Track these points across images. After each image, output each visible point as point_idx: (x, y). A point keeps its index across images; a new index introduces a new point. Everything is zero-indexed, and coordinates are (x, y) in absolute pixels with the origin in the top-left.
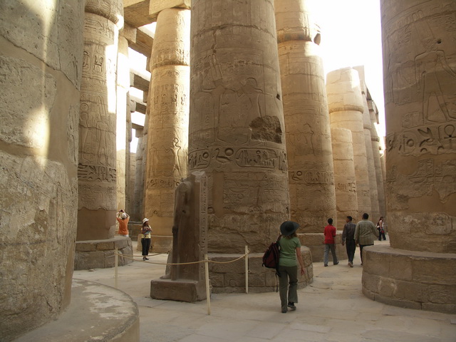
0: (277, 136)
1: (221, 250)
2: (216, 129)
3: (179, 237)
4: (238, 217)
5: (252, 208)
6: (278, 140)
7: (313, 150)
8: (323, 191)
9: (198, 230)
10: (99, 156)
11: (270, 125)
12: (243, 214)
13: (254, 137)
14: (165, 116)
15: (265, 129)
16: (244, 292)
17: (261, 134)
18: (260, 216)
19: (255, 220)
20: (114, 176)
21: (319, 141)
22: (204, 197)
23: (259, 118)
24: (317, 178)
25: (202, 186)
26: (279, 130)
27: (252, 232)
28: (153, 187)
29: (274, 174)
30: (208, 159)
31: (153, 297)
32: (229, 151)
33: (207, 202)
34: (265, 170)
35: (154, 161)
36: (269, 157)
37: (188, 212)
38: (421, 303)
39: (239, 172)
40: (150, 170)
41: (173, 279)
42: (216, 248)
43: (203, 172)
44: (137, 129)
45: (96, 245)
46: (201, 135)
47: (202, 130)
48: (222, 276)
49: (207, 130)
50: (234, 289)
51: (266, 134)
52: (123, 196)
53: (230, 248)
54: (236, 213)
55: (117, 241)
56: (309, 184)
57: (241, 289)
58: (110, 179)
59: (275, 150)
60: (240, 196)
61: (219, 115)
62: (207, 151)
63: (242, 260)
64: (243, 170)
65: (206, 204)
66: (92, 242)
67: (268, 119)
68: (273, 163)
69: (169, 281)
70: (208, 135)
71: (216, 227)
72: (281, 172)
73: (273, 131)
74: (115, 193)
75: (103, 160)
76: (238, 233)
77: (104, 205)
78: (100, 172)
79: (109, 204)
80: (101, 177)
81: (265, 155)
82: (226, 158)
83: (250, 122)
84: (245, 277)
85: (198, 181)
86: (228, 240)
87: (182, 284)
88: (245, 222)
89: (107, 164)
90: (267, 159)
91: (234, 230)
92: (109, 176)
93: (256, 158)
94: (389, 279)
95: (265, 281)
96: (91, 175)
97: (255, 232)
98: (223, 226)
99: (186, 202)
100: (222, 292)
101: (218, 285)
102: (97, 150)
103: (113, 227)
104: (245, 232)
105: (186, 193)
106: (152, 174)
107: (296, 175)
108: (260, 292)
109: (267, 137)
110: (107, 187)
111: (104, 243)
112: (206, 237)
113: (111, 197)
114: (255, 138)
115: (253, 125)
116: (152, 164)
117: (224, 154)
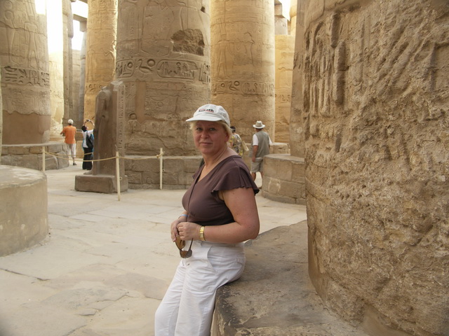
0: (200, 48)
1: (142, 153)
2: (139, 40)
3: (99, 139)
4: (158, 124)
5: (170, 116)
6: (200, 53)
7: (253, 61)
8: (260, 103)
9: (116, 133)
10: (29, 59)
11: (192, 39)
12: (162, 120)
13: (175, 49)
14: (103, 15)
15: (186, 42)
16: (159, 189)
17: (182, 47)
18: (178, 123)
19: (173, 126)
20: (46, 80)
21: (260, 51)
22: (121, 105)
23: (181, 31)
24: (254, 88)
25: (119, 95)
26: (202, 43)
27: (170, 137)
28: (92, 92)
29: (193, 85)
30: (132, 69)
31: (77, 189)
32: (151, 62)
33: (124, 108)
34: (184, 81)
35: (92, 65)
36: (189, 68)
37: (107, 117)
38: (296, 198)
39: (160, 82)
40: (88, 74)
41: (94, 174)
42: (138, 151)
43: (121, 82)
44: (81, 22)
45: (29, 149)
46: (127, 45)
47: (127, 41)
48: (140, 174)
49: (131, 41)
50: (151, 186)
51: (188, 47)
52: (62, 100)
53: (150, 150)
54: (156, 119)
55: (50, 146)
56: (246, 95)
57: (156, 185)
58: (43, 83)
59: (196, 62)
60: (160, 104)
61: (143, 27)
62: (131, 61)
63: (158, 161)
64: (163, 80)
65: (124, 110)
66: (25, 145)
67: (190, 32)
68: (193, 75)
69: (91, 176)
70: (132, 46)
71: (138, 131)
72: (201, 83)
73: (195, 44)
74: (48, 98)
75: (34, 64)
76: (157, 138)
77: (37, 109)
78: (31, 76)
79: (42, 109)
80: (32, 81)
81: (185, 66)
82: (148, 68)
83: (172, 35)
84: (159, 176)
85: (116, 90)
86: (148, 143)
87: (101, 178)
88: (164, 128)
89: (38, 67)
90: (187, 70)
91: (153, 134)
92: (41, 81)
93: (176, 70)
94: (276, 180)
95: (178, 180)
96: (21, 79)
97: (172, 137)
98: (144, 131)
99: (106, 108)
100: (140, 188)
101: (137, 182)
102: (26, 52)
103: (47, 131)
104: (163, 137)
105: (105, 101)
106: (90, 78)
107: (233, 85)
108: (173, 189)
109: (188, 49)
110: (39, 91)
111: (37, 147)
112: (123, 139)
113: (43, 101)
114: (177, 51)
115: (175, 38)
116: (90, 68)
117: (145, 65)
